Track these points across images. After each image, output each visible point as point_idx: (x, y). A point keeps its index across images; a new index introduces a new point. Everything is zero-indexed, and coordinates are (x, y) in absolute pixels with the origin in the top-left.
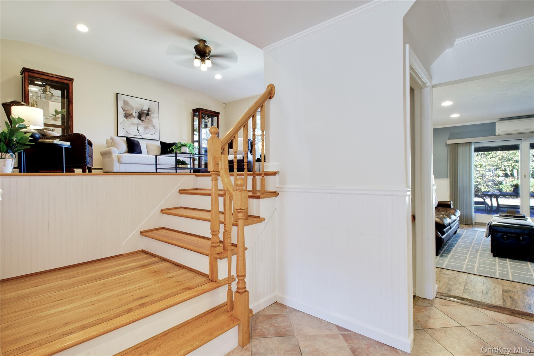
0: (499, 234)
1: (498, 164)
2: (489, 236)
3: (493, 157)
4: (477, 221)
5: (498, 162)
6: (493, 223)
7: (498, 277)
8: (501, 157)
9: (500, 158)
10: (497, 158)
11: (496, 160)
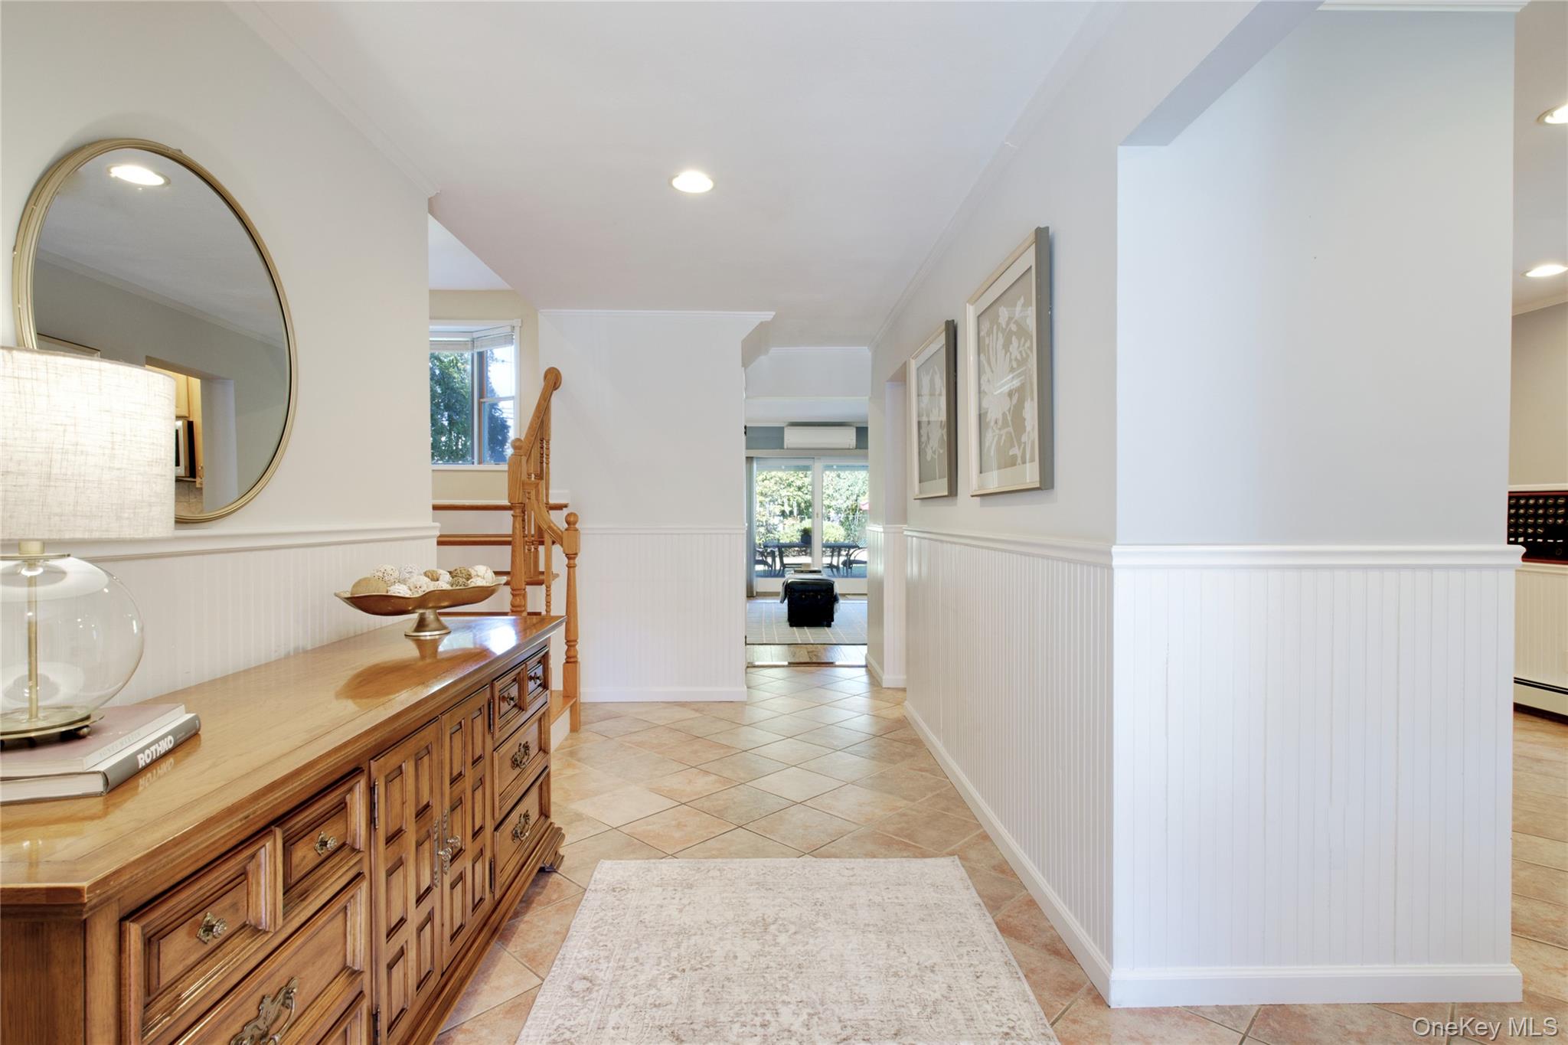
0: (797, 594)
1: (773, 492)
2: (784, 600)
3: (766, 479)
4: (758, 591)
5: (774, 489)
6: (789, 581)
7: (800, 642)
8: (778, 479)
9: (776, 481)
10: (773, 481)
11: (771, 485)
